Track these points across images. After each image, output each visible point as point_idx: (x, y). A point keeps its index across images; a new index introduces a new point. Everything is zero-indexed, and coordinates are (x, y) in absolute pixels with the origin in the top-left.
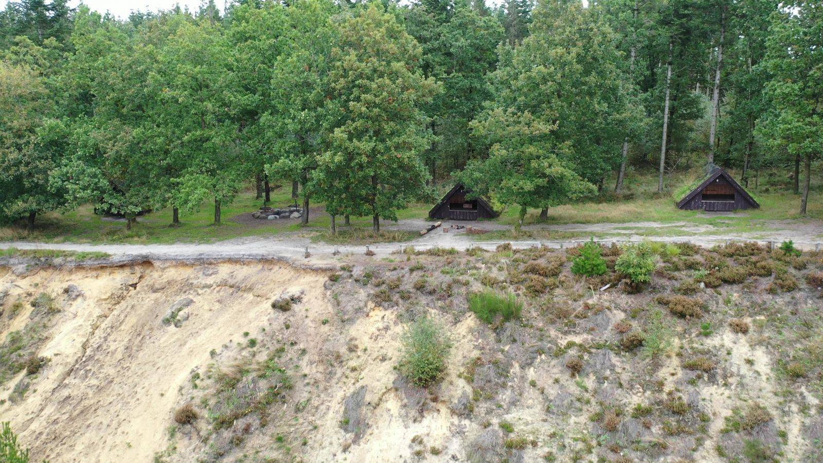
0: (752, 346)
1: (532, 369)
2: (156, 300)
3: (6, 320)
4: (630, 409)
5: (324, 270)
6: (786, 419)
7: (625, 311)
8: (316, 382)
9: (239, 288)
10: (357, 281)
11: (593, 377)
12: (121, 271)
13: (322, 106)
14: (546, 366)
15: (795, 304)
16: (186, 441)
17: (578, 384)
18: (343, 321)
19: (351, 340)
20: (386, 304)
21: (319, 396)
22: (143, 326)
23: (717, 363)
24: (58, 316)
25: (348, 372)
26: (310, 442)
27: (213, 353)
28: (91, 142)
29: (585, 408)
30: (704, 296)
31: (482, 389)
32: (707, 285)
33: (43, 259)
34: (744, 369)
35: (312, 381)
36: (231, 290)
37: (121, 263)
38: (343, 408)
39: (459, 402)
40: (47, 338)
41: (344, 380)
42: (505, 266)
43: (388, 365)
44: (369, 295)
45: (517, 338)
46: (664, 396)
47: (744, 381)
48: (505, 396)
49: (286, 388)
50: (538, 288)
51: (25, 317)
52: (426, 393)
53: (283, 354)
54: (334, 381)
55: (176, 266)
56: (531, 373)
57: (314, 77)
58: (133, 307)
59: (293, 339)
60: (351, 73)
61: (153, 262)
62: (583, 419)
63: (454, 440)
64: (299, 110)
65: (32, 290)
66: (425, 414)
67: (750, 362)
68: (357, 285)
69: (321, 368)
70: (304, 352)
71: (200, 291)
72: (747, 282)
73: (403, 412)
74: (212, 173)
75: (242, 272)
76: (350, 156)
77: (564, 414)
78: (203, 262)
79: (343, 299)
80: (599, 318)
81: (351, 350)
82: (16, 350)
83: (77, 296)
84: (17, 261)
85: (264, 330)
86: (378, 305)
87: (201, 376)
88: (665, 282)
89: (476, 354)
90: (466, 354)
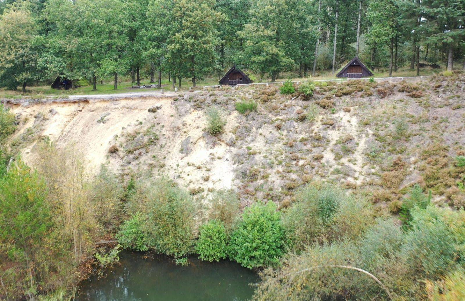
0: (351, 116)
1: (261, 129)
2: (92, 114)
3: (22, 125)
4: (299, 140)
5: (171, 97)
6: (360, 139)
7: (301, 106)
8: (169, 137)
9: (131, 109)
10: (186, 100)
11: (286, 131)
12: (73, 105)
13: (170, 24)
14: (266, 128)
15: (371, 101)
16: (114, 160)
17: (279, 133)
18: (180, 116)
19: (184, 122)
20: (199, 109)
21: (170, 142)
22: (88, 123)
23: (337, 122)
24: (48, 121)
25: (183, 134)
26: (167, 157)
27: (123, 128)
28: (57, 45)
29: (281, 141)
30: (335, 100)
31: (239, 136)
32: (336, 96)
33: (36, 100)
34: (347, 124)
35: (167, 137)
36: (127, 110)
37: (74, 101)
38: (181, 145)
39: (230, 140)
40: (44, 129)
41: (181, 136)
42: (252, 93)
43: (200, 130)
44: (191, 106)
45: (255, 118)
46: (313, 135)
47: (346, 128)
48: (249, 139)
49: (156, 139)
50: (265, 99)
51: (31, 123)
52: (216, 138)
53: (154, 128)
54: (176, 137)
55: (100, 102)
56: (260, 131)
57: (166, 11)
58: (82, 117)
59: (159, 122)
60: (183, 8)
61: (89, 100)
62: (280, 144)
63: (227, 154)
64: (159, 26)
65: (32, 113)
66: (215, 146)
67: (349, 121)
68: (186, 102)
69: (171, 132)
70: (163, 126)
71: (113, 110)
72: (352, 94)
73: (206, 145)
74: (116, 60)
75: (131, 103)
76: (183, 45)
77: (272, 143)
78: (113, 100)
79: (180, 108)
80: (290, 109)
81: (184, 125)
82: (30, 134)
83: (56, 113)
84: (23, 101)
85: (145, 119)
86: (195, 109)
87: (119, 136)
88: (320, 96)
89: (237, 124)
90: (233, 125)
